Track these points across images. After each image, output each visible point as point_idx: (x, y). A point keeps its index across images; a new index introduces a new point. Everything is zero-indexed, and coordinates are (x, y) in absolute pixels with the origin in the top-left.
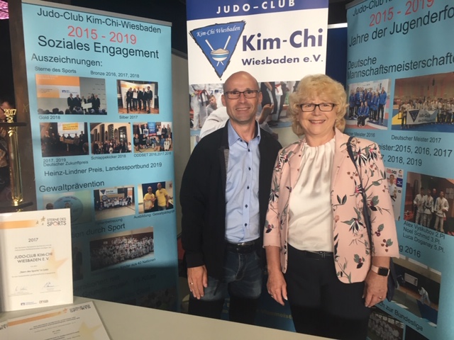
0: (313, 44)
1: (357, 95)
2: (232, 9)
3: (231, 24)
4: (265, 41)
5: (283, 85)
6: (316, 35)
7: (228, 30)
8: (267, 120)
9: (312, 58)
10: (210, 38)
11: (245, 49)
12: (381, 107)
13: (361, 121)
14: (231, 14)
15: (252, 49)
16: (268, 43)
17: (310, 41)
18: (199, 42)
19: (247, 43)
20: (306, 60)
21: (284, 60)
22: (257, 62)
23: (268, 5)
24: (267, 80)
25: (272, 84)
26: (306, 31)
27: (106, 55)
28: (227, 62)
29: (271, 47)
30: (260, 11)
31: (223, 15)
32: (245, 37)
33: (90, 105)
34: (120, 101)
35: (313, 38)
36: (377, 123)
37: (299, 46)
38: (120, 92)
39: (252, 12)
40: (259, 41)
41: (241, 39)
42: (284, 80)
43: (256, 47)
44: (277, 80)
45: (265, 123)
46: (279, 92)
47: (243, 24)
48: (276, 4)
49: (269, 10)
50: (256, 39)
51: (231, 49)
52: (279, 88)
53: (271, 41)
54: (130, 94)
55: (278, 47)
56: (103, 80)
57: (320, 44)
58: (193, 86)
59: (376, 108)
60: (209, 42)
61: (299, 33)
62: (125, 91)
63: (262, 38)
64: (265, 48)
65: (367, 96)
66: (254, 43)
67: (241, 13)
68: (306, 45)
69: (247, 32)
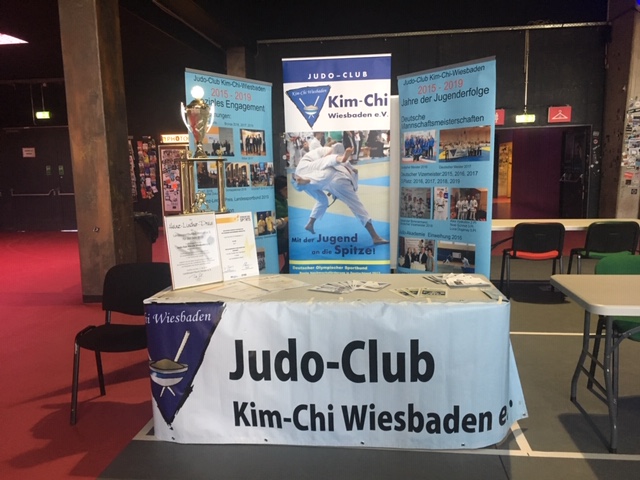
0: (381, 104)
1: (412, 140)
2: (320, 76)
3: (320, 88)
4: (346, 101)
5: (360, 133)
6: (383, 98)
7: (317, 91)
8: (349, 159)
9: (381, 114)
10: (303, 97)
11: (330, 106)
12: (431, 148)
13: (416, 158)
14: (319, 80)
15: (336, 106)
16: (348, 103)
17: (379, 102)
18: (293, 99)
19: (332, 102)
20: (376, 115)
21: (361, 115)
22: (340, 116)
23: (348, 75)
24: (348, 129)
25: (353, 132)
26: (376, 95)
27: (233, 109)
28: (317, 116)
29: (351, 105)
30: (341, 79)
31: (313, 80)
32: (330, 98)
33: (224, 149)
34: (242, 145)
35: (381, 100)
36: (429, 159)
37: (371, 105)
38: (242, 138)
39: (335, 79)
40: (341, 101)
41: (327, 99)
42: (362, 130)
43: (339, 104)
44: (356, 129)
45: (347, 161)
46: (358, 138)
47: (328, 88)
48: (353, 74)
49: (348, 79)
50: (339, 99)
51: (321, 106)
52: (358, 135)
53: (351, 101)
54: (248, 139)
55: (356, 105)
56: (231, 129)
57: (386, 104)
58: (289, 134)
59: (427, 148)
60: (303, 100)
61: (371, 96)
62: (245, 137)
63: (343, 99)
64: (346, 106)
65: (420, 141)
66: (337, 102)
67: (327, 79)
68: (376, 104)
69: (332, 94)
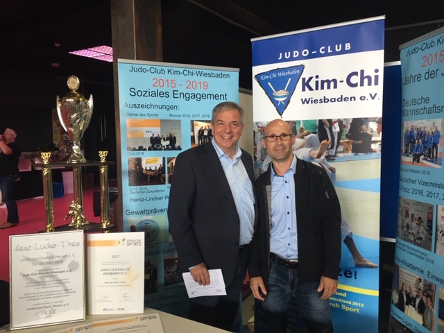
0: (370, 84)
1: (412, 132)
2: (292, 54)
3: (291, 68)
4: (323, 82)
5: (340, 122)
6: (373, 75)
7: (289, 73)
9: (368, 97)
10: (273, 81)
11: (304, 90)
12: (435, 145)
13: (416, 158)
14: (292, 59)
15: (311, 89)
16: (326, 84)
17: (366, 81)
19: (306, 85)
20: (362, 98)
21: (341, 99)
22: (316, 101)
23: (326, 50)
24: (325, 117)
26: (362, 72)
27: (183, 100)
28: (288, 102)
29: (329, 87)
30: (318, 55)
31: (284, 60)
32: (304, 79)
34: (193, 138)
35: (369, 78)
36: (432, 161)
37: (355, 85)
38: (193, 130)
39: (311, 56)
40: (317, 82)
41: (300, 81)
43: (314, 87)
46: (336, 129)
49: (327, 54)
50: (314, 80)
51: (291, 90)
52: (336, 125)
53: (328, 82)
54: (201, 132)
55: (335, 87)
56: (180, 121)
57: (376, 83)
58: (257, 123)
61: (355, 74)
63: (319, 80)
64: (322, 88)
65: (421, 134)
66: (312, 84)
67: (301, 58)
68: (362, 84)
